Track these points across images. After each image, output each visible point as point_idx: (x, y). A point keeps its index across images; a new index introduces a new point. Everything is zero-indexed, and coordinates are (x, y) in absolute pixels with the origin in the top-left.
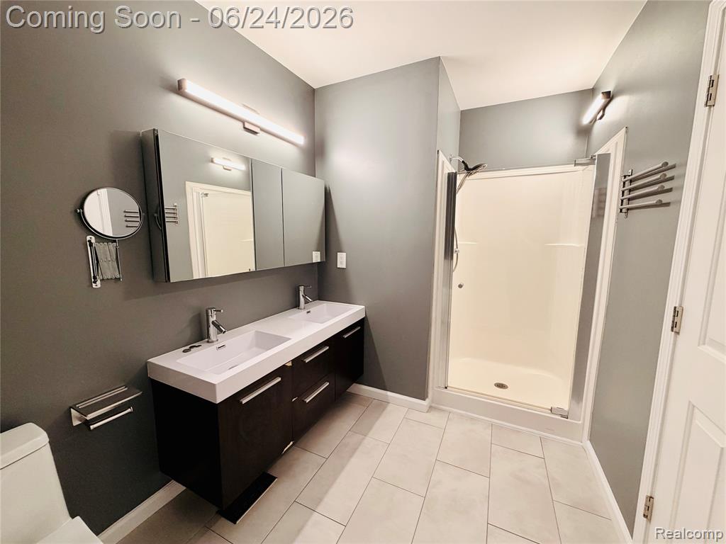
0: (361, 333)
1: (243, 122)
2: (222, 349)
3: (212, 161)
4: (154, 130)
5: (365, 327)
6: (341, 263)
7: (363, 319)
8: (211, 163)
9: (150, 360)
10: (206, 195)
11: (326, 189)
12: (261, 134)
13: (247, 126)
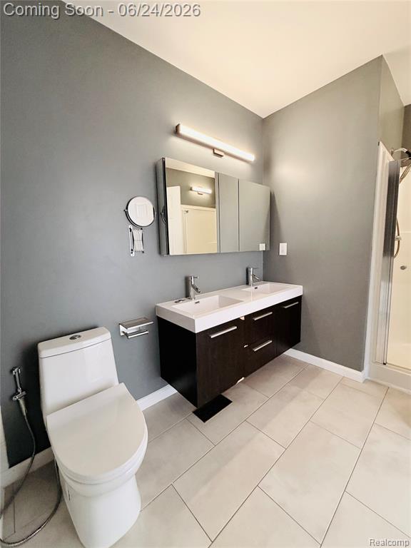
0: (299, 307)
1: (213, 149)
2: (198, 304)
3: (191, 189)
4: (163, 158)
5: (303, 303)
6: (283, 251)
7: (301, 296)
8: (191, 192)
9: (158, 305)
10: (187, 212)
11: (271, 193)
12: (225, 157)
13: (216, 151)
